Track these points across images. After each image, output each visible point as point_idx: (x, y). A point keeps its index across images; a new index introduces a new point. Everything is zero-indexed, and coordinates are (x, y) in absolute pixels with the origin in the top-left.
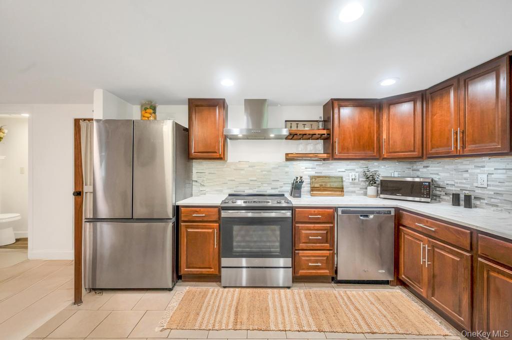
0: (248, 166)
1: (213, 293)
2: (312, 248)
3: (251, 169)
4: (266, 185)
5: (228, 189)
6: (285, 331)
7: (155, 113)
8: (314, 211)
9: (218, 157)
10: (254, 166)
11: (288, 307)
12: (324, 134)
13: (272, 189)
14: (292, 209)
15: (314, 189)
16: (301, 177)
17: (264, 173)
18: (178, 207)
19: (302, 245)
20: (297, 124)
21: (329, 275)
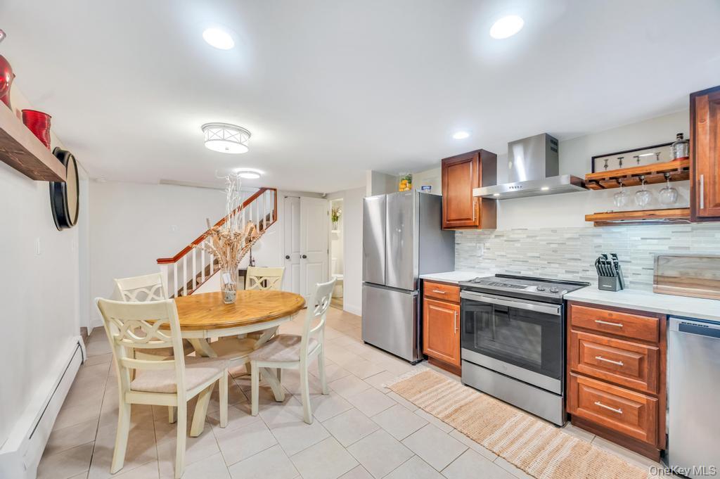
0: (525, 236)
1: (449, 384)
2: (604, 377)
3: (530, 240)
4: (557, 266)
5: (497, 266)
6: (499, 456)
7: (410, 183)
8: (610, 315)
9: (473, 224)
10: (536, 236)
11: (530, 440)
12: (676, 170)
13: (567, 272)
14: (565, 303)
15: (660, 279)
16: (614, 255)
17: (552, 246)
18: (422, 280)
19: (582, 367)
20: (621, 158)
21: (645, 440)
